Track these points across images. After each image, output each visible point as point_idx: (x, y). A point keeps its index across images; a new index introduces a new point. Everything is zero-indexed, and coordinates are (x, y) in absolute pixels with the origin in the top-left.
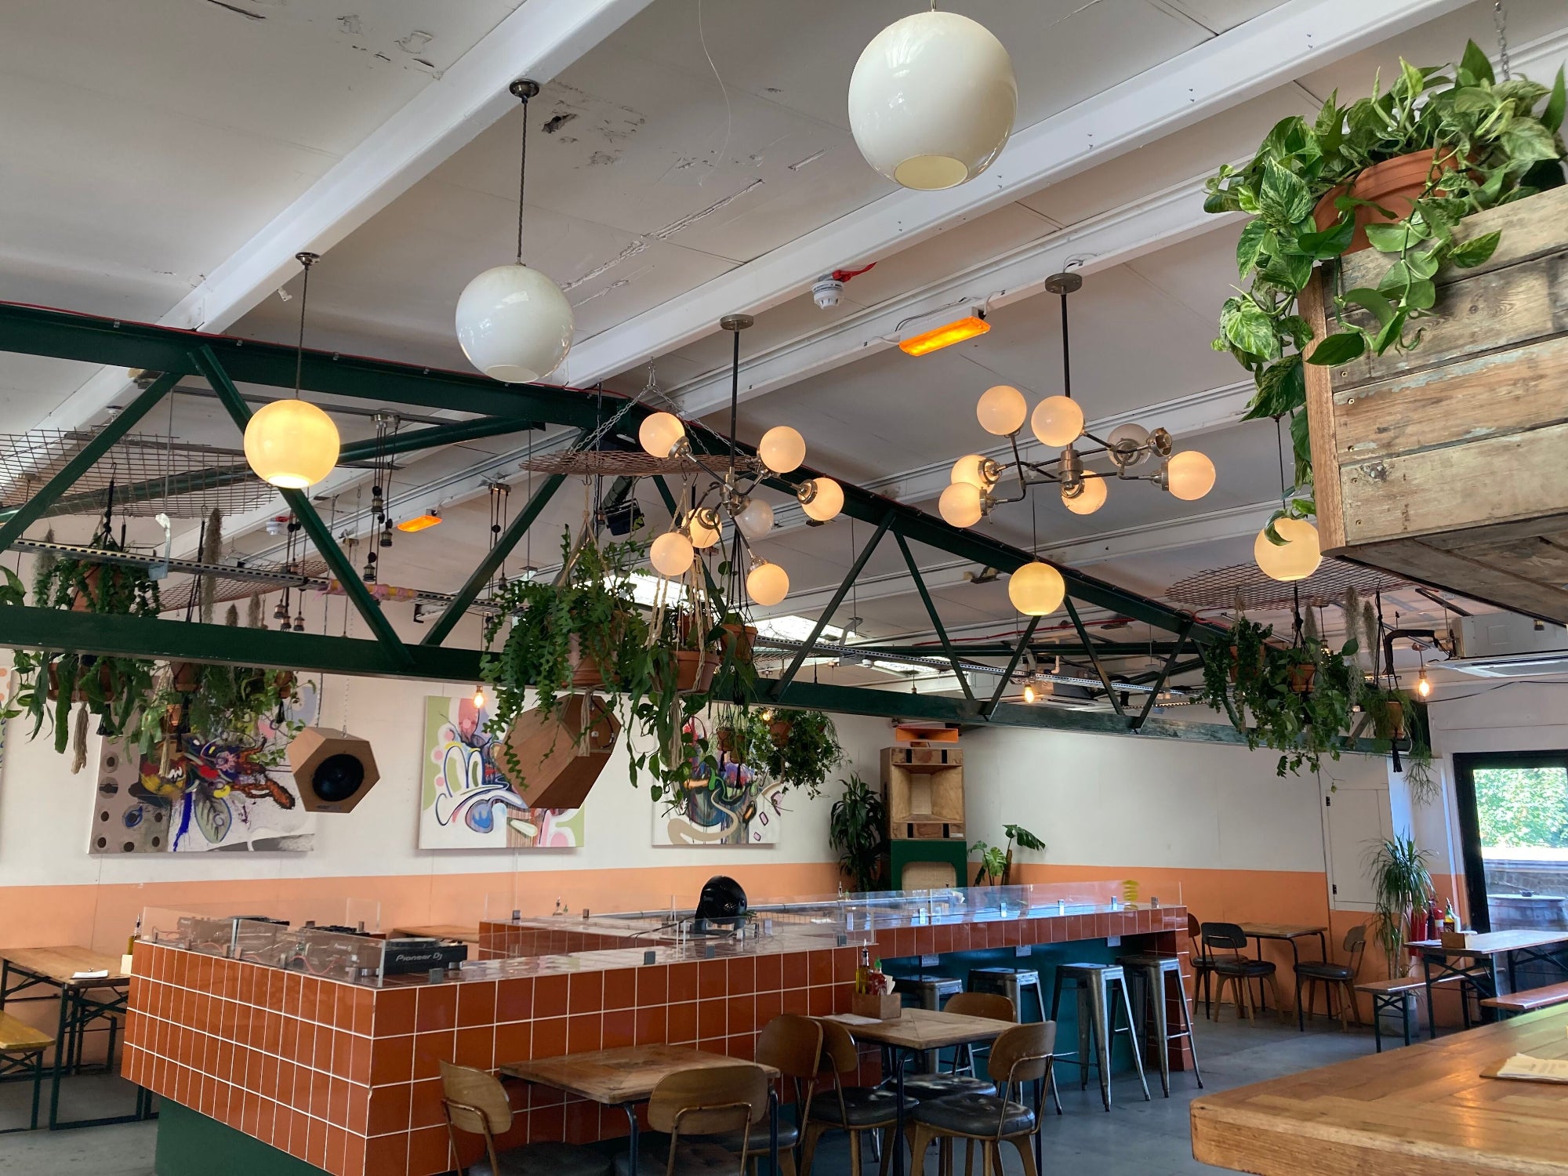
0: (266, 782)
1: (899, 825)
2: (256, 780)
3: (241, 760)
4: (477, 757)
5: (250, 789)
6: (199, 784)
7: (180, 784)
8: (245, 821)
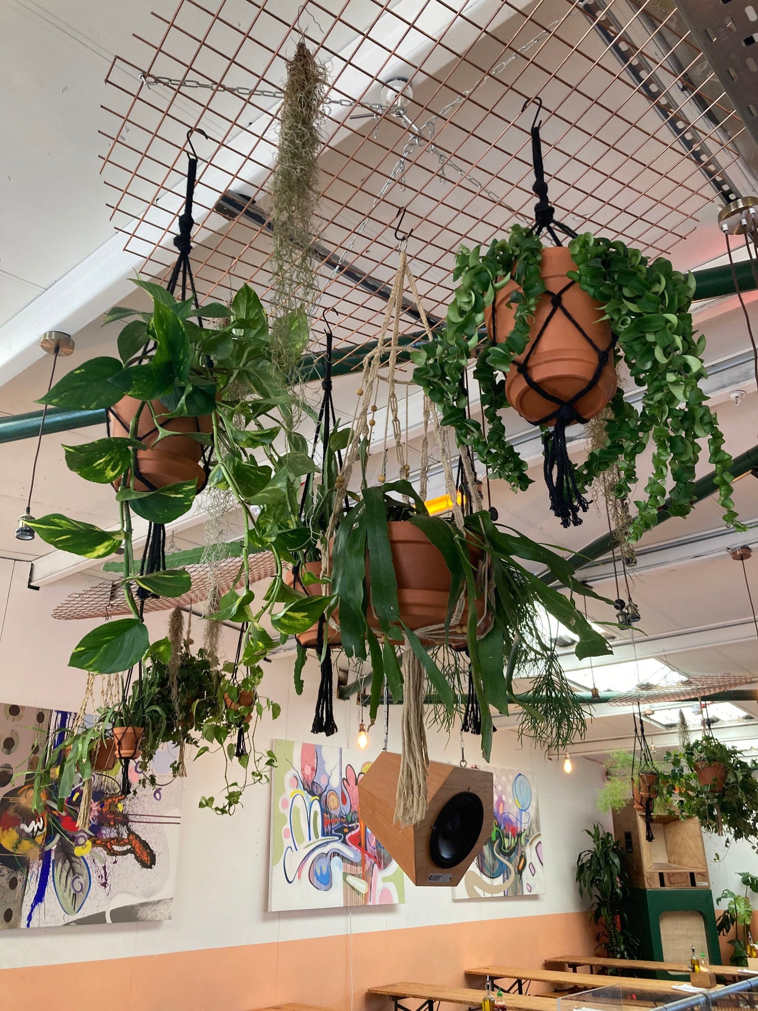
0: (129, 835)
1: (652, 874)
2: (118, 833)
3: (104, 810)
4: (316, 807)
5: (111, 844)
6: (60, 839)
7: (39, 840)
8: (104, 885)
